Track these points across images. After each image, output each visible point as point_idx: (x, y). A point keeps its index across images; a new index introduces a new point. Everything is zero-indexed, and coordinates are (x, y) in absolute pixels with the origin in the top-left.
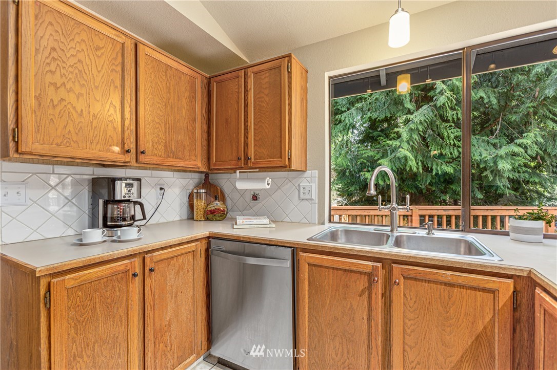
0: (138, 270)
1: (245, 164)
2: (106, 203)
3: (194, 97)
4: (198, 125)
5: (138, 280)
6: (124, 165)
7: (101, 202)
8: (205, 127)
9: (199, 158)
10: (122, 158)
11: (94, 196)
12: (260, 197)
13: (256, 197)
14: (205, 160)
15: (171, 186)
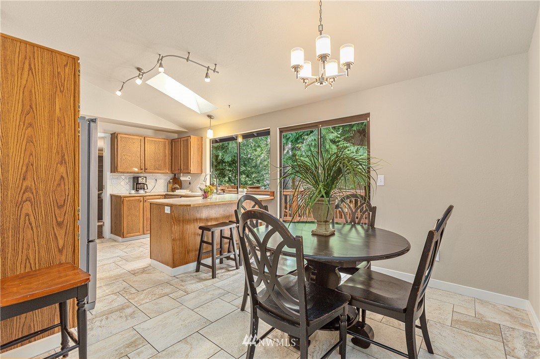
0: (142, 200)
1: (180, 171)
2: (137, 184)
3: (165, 149)
4: (167, 157)
5: (142, 203)
6: (141, 173)
7: (135, 184)
8: (170, 158)
9: (167, 169)
10: (140, 171)
11: (134, 182)
12: (191, 183)
13: (190, 183)
14: (170, 170)
15: (160, 179)
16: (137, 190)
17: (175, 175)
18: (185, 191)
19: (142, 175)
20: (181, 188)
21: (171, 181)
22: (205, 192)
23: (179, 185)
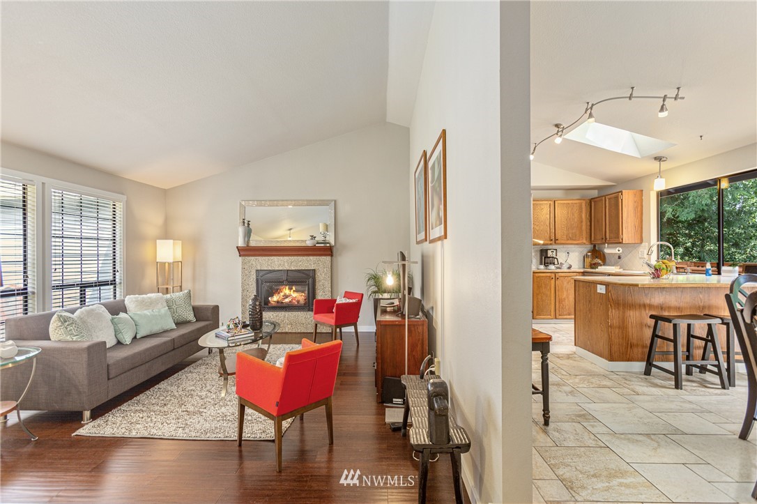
0: (554, 277)
1: (605, 240)
2: (545, 258)
3: (581, 212)
4: (584, 224)
5: (553, 281)
6: (551, 244)
7: (543, 258)
8: (589, 224)
9: (585, 239)
10: (550, 242)
11: (542, 255)
12: (622, 257)
13: (619, 258)
14: (588, 239)
15: (573, 252)
16: (546, 264)
17: (595, 246)
18: (613, 267)
19: (550, 247)
20: (604, 264)
21: (589, 254)
22: (656, 270)
23: (601, 260)
